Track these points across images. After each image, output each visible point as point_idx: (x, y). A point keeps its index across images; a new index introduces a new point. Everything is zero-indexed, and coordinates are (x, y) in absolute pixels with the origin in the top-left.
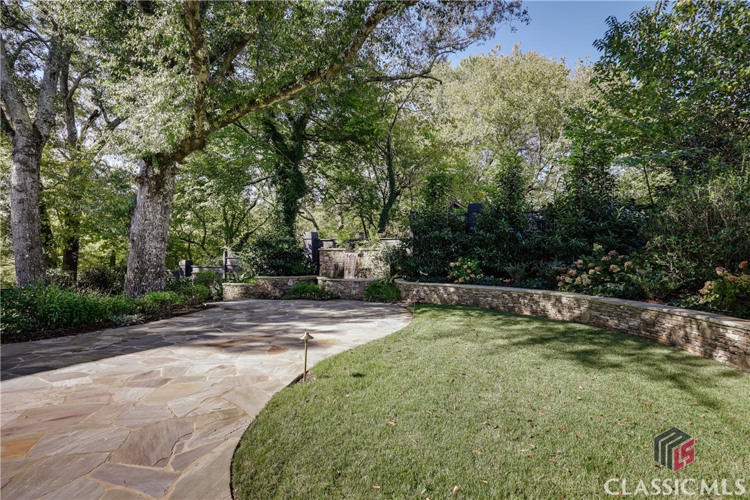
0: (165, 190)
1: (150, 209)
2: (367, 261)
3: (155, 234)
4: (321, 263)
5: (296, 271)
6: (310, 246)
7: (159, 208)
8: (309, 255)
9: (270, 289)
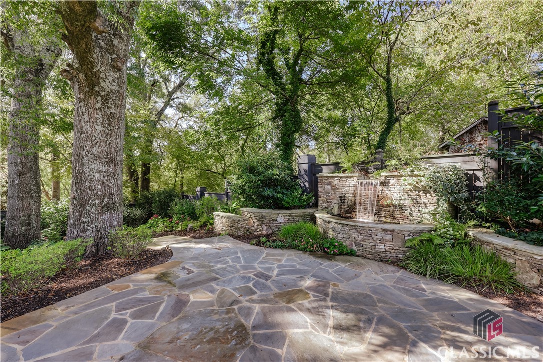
0: (103, 89)
1: (86, 117)
2: (396, 192)
3: (95, 153)
4: (319, 194)
5: (288, 203)
6: (305, 171)
7: (99, 115)
8: (304, 182)
9: (255, 225)
